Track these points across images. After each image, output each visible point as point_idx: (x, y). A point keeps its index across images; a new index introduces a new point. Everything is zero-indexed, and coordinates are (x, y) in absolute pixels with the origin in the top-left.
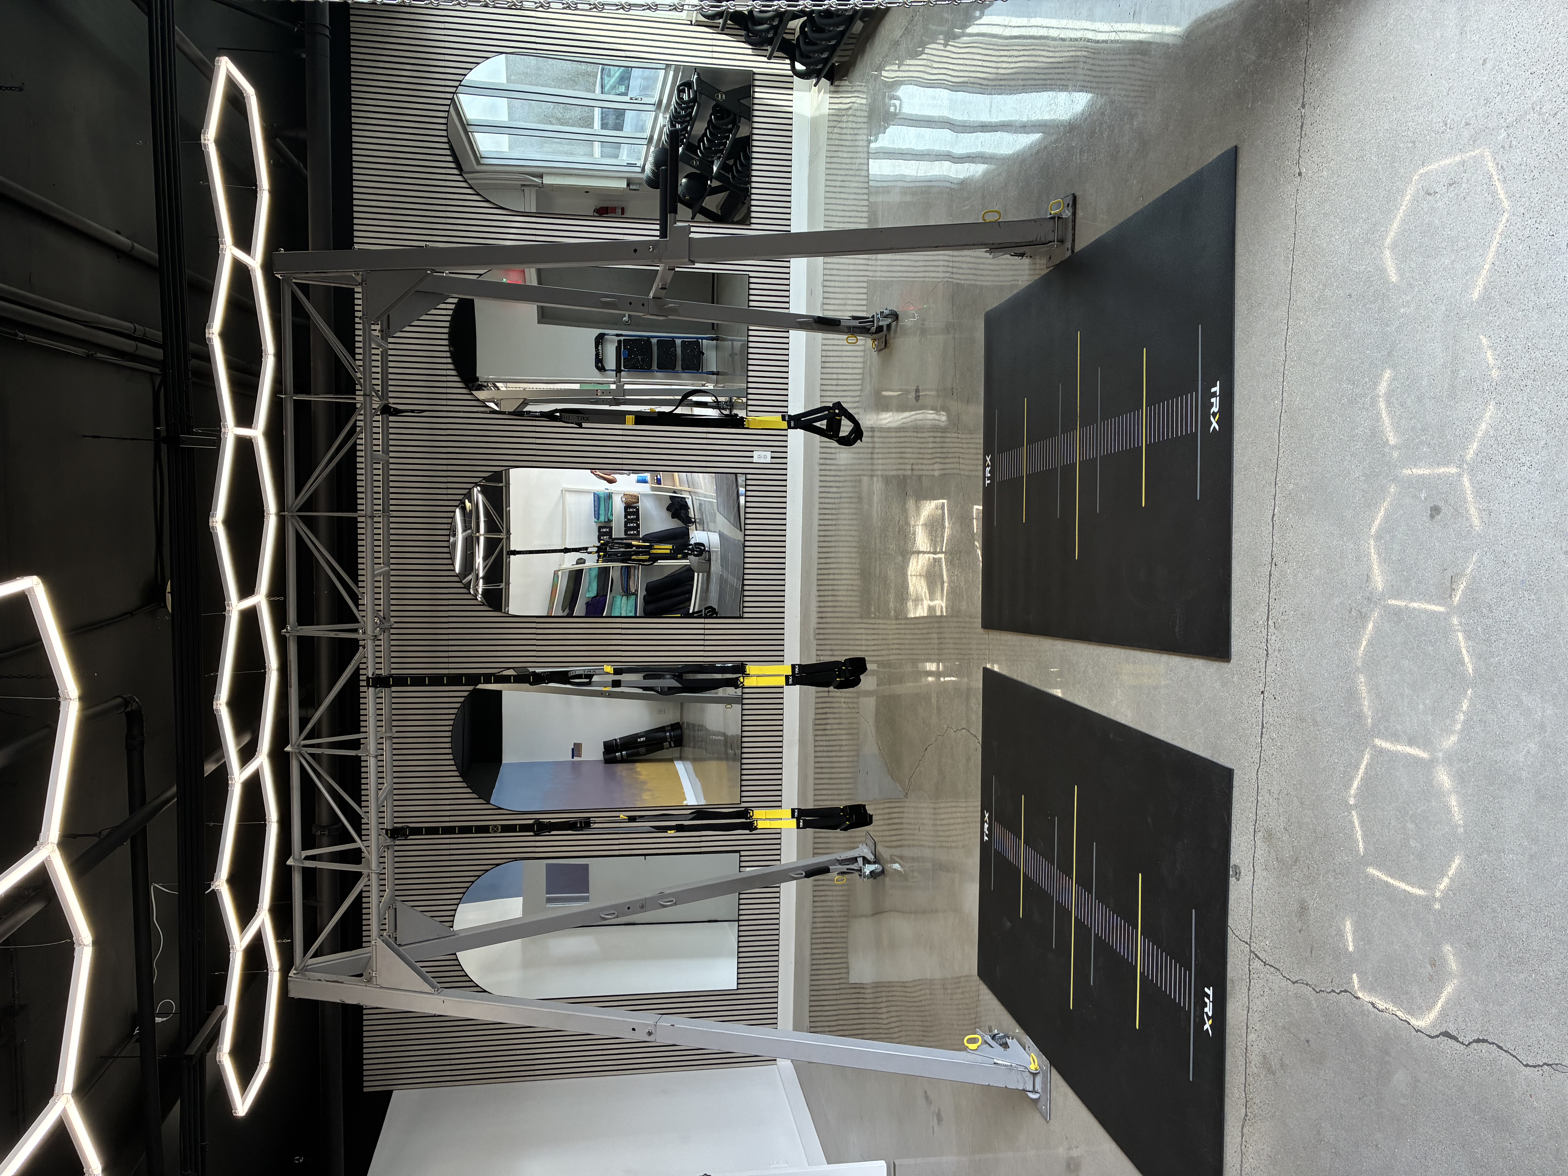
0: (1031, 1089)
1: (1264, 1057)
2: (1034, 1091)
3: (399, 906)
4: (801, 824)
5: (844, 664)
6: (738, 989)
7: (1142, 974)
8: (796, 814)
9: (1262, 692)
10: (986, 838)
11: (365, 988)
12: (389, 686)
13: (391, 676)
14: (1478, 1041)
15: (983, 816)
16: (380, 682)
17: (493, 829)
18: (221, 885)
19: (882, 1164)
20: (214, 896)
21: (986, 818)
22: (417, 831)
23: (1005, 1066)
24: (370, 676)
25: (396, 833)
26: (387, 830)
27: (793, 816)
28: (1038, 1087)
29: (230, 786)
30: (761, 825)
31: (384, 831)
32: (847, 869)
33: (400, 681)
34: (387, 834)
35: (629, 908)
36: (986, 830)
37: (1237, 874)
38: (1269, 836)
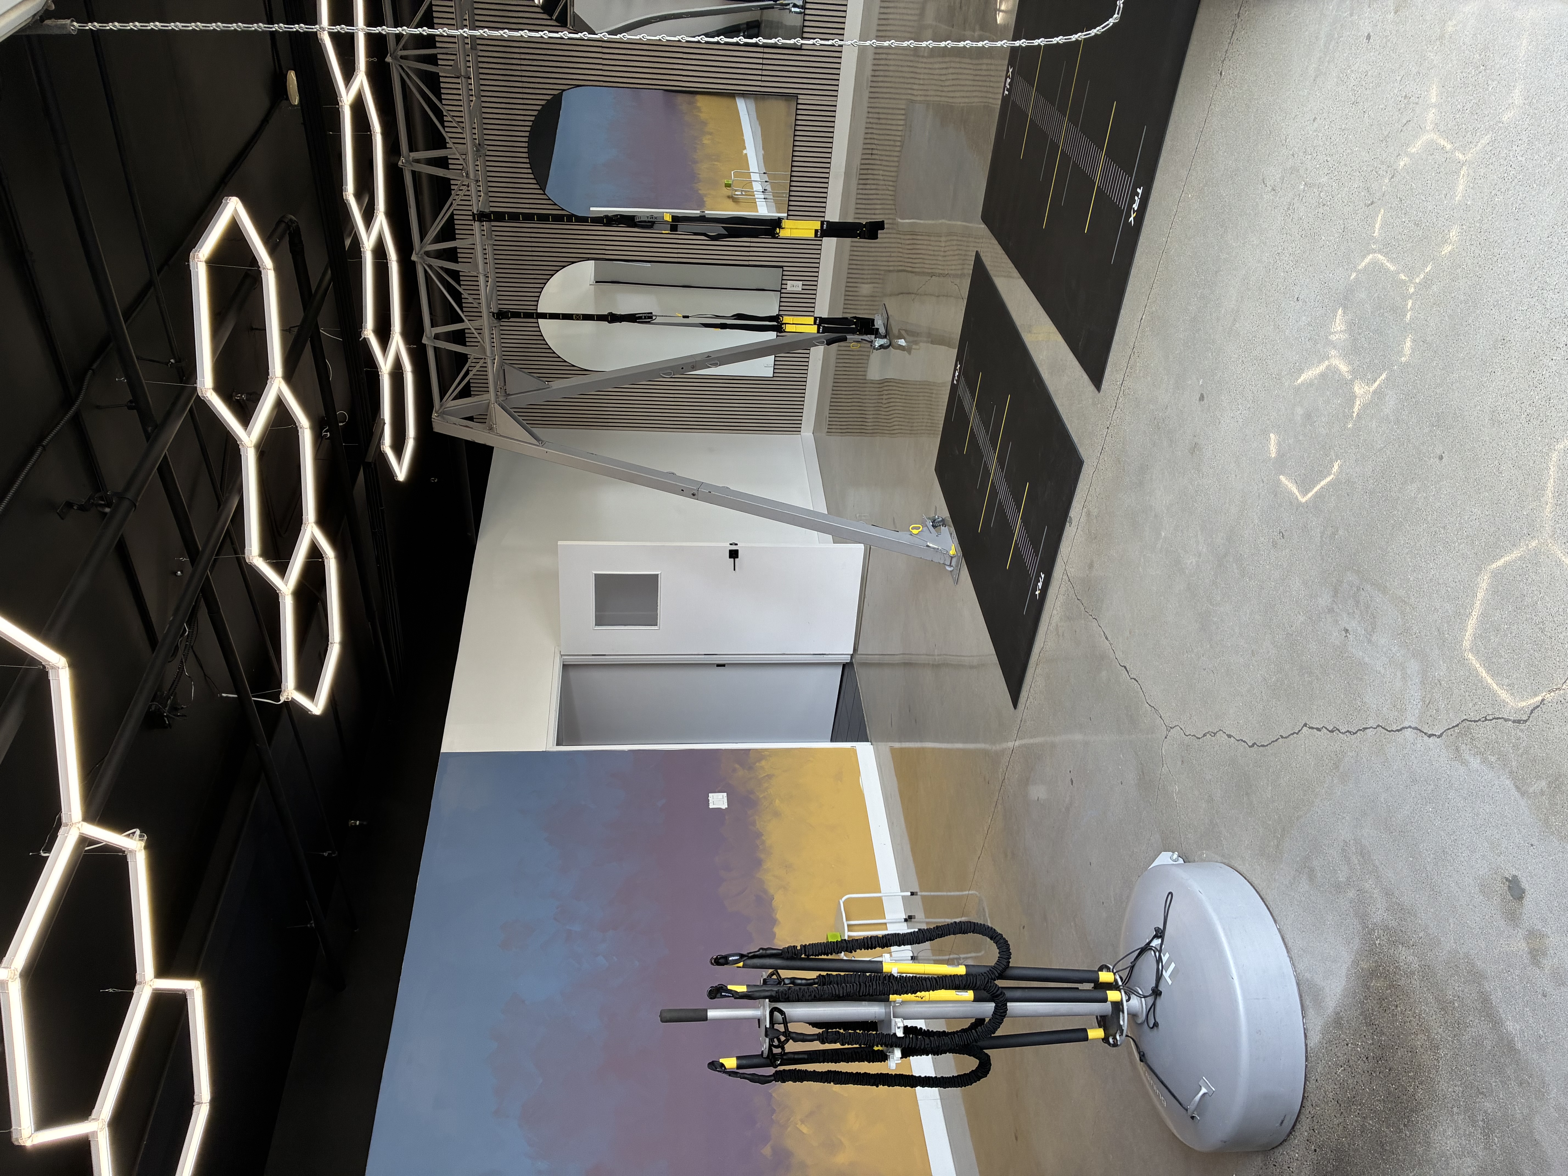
0: (949, 564)
1: (1057, 625)
2: (950, 566)
3: (506, 367)
4: (821, 330)
5: (865, 226)
6: (773, 377)
7: (1016, 541)
8: (818, 321)
9: (1108, 428)
10: (955, 382)
11: (489, 435)
12: (490, 220)
13: (492, 212)
14: (1135, 679)
15: (956, 366)
16: (482, 217)
17: (576, 317)
18: (369, 332)
19: (862, 546)
20: (366, 342)
21: (958, 368)
22: (516, 315)
23: (934, 548)
24: (475, 212)
25: (501, 315)
26: (493, 314)
27: (815, 323)
28: (953, 563)
29: (362, 252)
30: (788, 328)
31: (491, 314)
32: (862, 339)
33: (499, 217)
34: (494, 316)
35: (682, 368)
36: (956, 376)
37: (1071, 523)
38: (1089, 514)
